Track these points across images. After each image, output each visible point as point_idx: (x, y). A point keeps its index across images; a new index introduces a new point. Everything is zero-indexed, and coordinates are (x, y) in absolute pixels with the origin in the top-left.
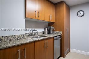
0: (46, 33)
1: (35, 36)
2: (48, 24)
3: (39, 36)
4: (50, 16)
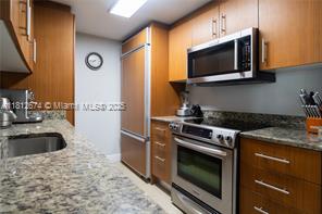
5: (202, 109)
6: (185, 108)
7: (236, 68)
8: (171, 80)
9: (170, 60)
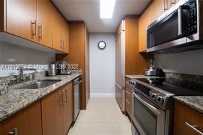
0: (54, 74)
1: (28, 83)
2: (54, 56)
3: (39, 81)
4: (61, 41)
5: (164, 71)
6: (151, 70)
7: (180, 33)
8: (140, 51)
9: (140, 38)
